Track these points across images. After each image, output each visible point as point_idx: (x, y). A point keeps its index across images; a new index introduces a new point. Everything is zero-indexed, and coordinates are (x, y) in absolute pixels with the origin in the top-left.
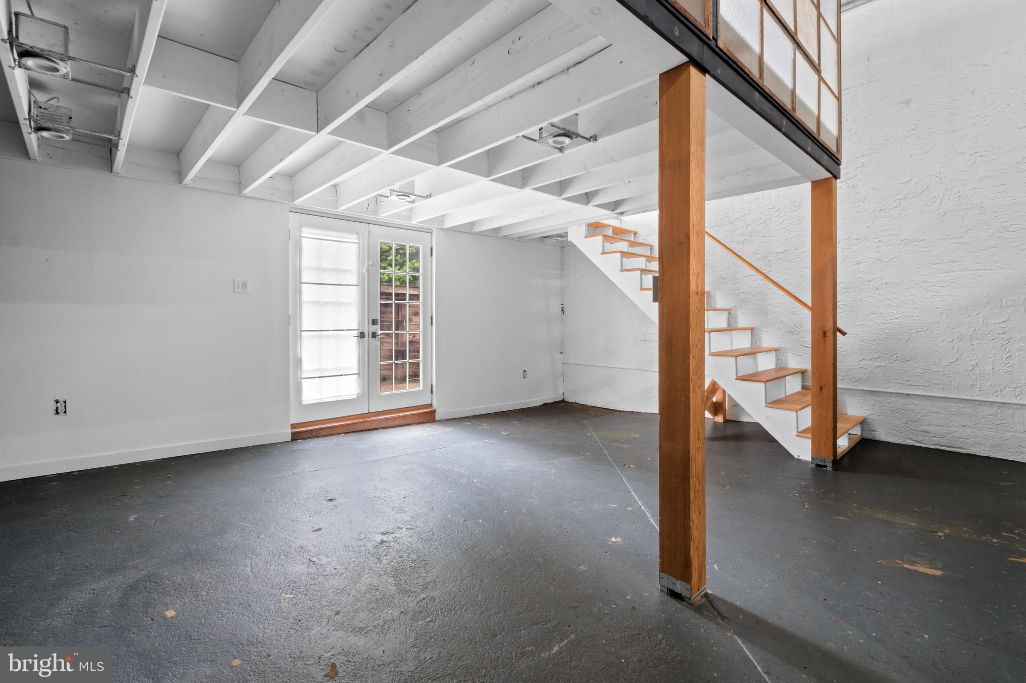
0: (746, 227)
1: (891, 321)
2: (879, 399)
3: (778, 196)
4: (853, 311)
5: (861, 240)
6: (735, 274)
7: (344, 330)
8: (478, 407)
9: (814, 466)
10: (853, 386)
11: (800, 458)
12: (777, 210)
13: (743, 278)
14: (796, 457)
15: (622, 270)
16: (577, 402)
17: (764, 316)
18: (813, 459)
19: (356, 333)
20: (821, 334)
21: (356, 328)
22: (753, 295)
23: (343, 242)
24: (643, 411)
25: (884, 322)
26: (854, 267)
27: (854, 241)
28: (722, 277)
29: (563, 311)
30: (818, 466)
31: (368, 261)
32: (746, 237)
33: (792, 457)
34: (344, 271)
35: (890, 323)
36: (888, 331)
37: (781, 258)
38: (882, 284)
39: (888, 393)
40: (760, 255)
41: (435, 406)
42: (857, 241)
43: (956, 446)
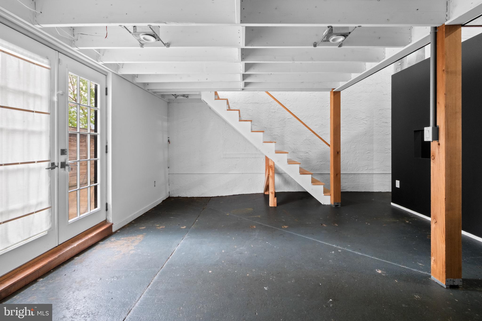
0: (276, 106)
1: (326, 147)
2: (322, 176)
3: (288, 95)
4: (315, 143)
5: (317, 117)
6: (270, 126)
7: (34, 162)
8: (135, 213)
9: (335, 206)
10: (314, 172)
11: (324, 204)
12: (288, 101)
13: (274, 128)
14: (323, 204)
15: (240, 120)
16: (180, 196)
17: (283, 145)
18: (334, 203)
19: (46, 165)
20: (337, 153)
21: (47, 159)
22: (278, 136)
23: (34, 64)
24: (224, 195)
25: (324, 147)
26: (315, 126)
27: (315, 117)
28: (265, 127)
29: (169, 141)
30: (336, 206)
31: (58, 90)
32: (276, 110)
33: (321, 204)
34: (35, 96)
35: (325, 148)
36: (325, 151)
37: (289, 121)
38: (323, 134)
39: (325, 173)
40: (281, 119)
41: (111, 220)
42: (316, 117)
43: (343, 189)
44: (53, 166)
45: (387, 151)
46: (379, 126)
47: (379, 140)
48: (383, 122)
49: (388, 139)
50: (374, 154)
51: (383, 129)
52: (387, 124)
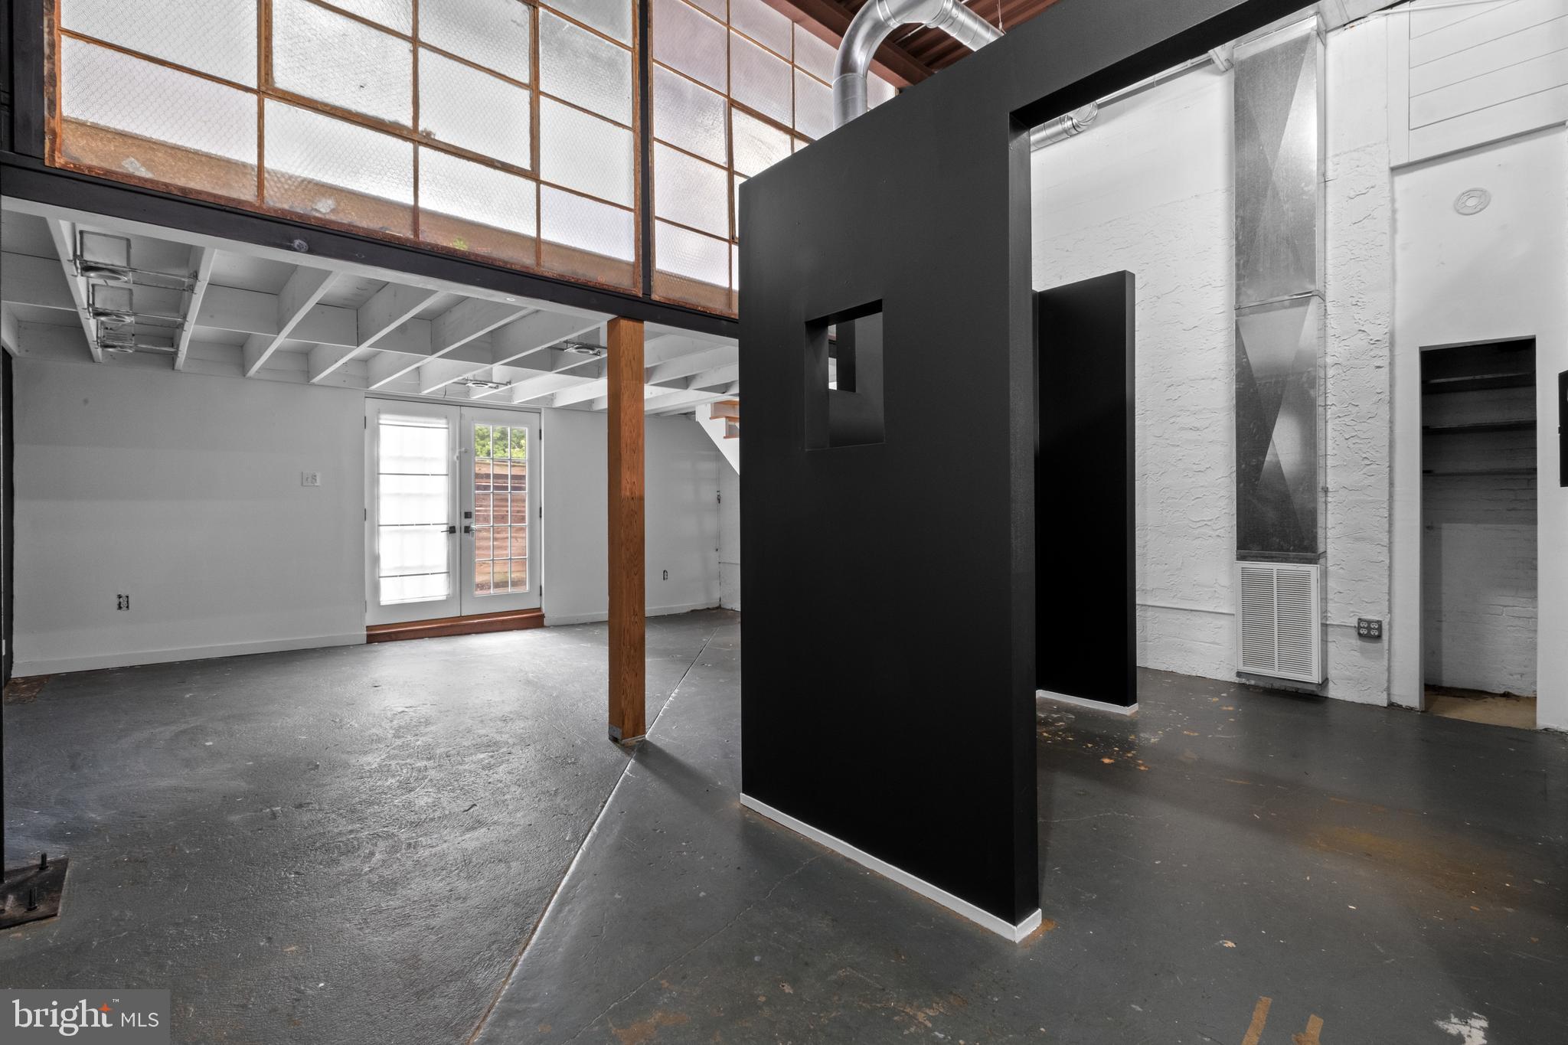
7: (429, 525)
21: (446, 522)
23: (430, 427)
29: (719, 499)
31: (460, 447)
34: (428, 459)
41: (544, 610)
44: (452, 530)
45: (1196, 532)
46: (1168, 442)
47: (1167, 490)
48: (1183, 429)
49: (1202, 486)
50: (1148, 537)
51: (1182, 454)
52: (1198, 433)
